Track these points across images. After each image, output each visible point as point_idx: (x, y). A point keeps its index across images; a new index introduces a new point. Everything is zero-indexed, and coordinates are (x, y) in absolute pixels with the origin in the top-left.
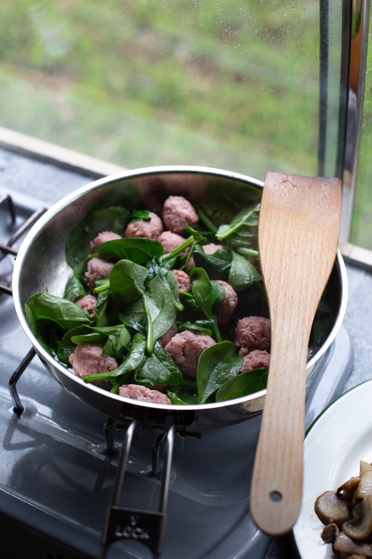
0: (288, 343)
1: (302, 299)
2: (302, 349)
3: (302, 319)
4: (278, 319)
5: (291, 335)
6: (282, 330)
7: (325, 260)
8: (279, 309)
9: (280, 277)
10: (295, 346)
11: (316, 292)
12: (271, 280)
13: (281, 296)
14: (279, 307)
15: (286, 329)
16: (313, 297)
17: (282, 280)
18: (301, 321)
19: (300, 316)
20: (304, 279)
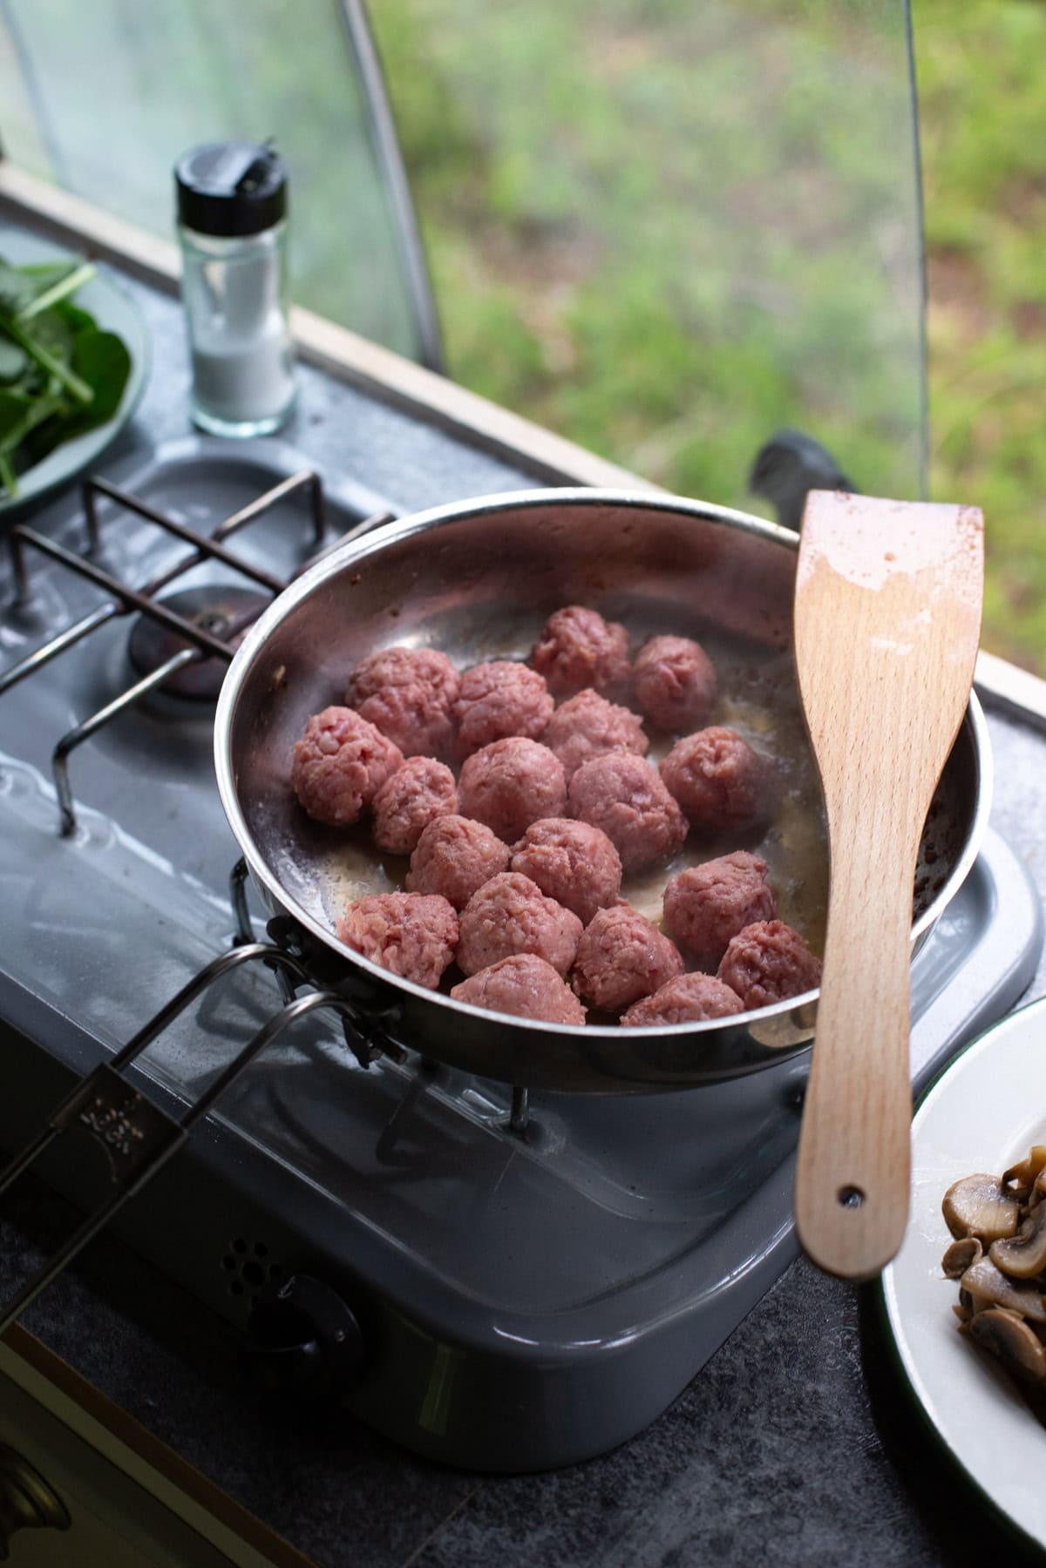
0: (869, 873)
1: (898, 775)
2: (900, 886)
3: (898, 819)
4: (844, 820)
5: (875, 854)
6: (854, 842)
7: (948, 692)
8: (846, 797)
9: (845, 728)
10: (884, 877)
11: (930, 762)
12: (827, 735)
13: (851, 769)
14: (847, 795)
15: (862, 841)
16: (923, 773)
17: (852, 733)
18: (896, 825)
19: (895, 814)
20: (902, 732)
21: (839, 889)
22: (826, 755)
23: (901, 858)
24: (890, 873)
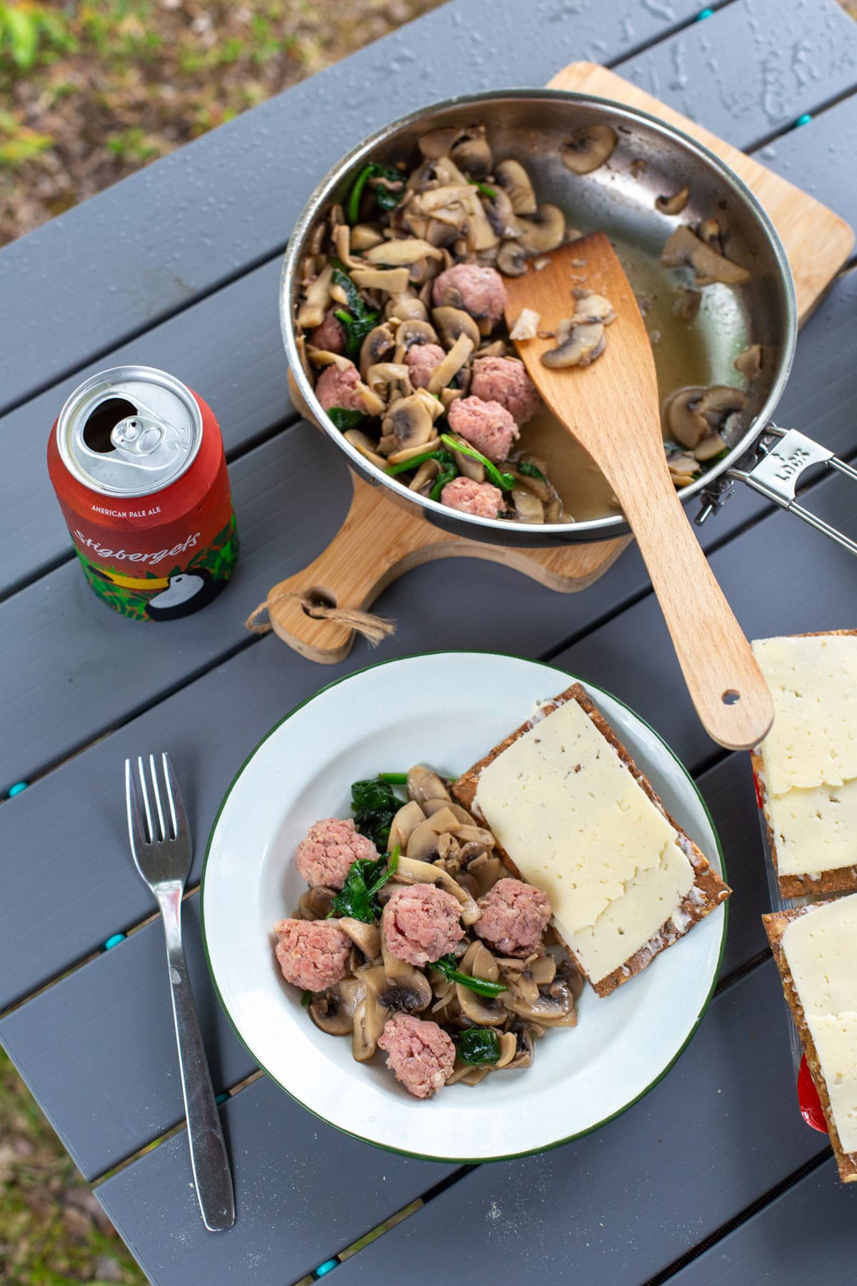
0: (646, 498)
1: (634, 430)
2: (668, 496)
3: (647, 456)
4: (616, 473)
5: (644, 485)
6: (628, 484)
7: (639, 361)
8: (609, 458)
9: (588, 415)
10: (656, 496)
11: (649, 411)
12: (579, 424)
13: (604, 440)
14: (609, 456)
15: (633, 481)
16: (648, 419)
17: (593, 416)
18: (648, 461)
19: (644, 454)
20: (623, 400)
21: (633, 517)
22: (584, 437)
23: (661, 479)
24: (659, 492)
